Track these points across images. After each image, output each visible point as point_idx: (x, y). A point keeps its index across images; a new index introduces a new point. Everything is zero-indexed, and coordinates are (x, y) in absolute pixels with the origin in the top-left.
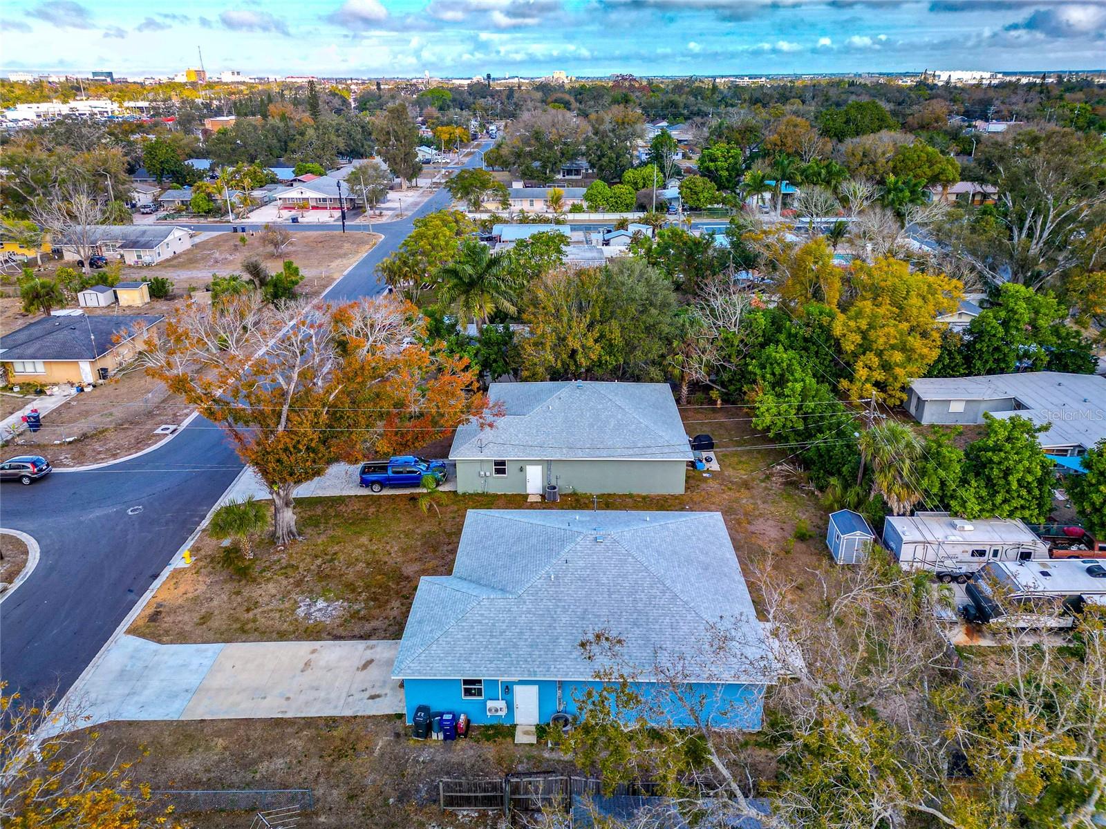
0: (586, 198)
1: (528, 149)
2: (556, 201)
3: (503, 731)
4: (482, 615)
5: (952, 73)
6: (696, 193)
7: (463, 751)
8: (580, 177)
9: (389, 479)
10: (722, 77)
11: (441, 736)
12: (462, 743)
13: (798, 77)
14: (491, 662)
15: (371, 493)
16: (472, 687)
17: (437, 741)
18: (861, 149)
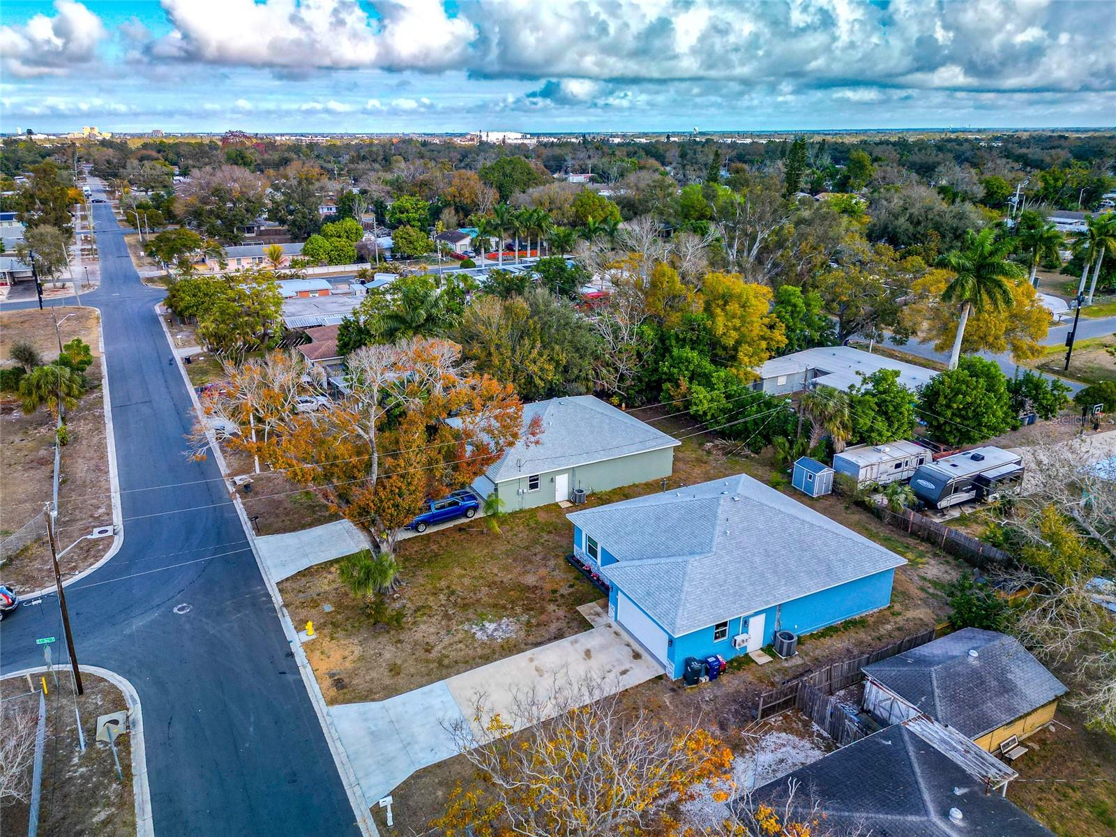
0: (305, 253)
1: (208, 207)
2: (275, 258)
3: (744, 661)
4: (701, 573)
5: (506, 134)
6: (411, 242)
7: (729, 683)
8: (254, 235)
9: (434, 516)
10: (282, 135)
11: (708, 678)
12: (724, 678)
13: (354, 136)
14: (735, 603)
15: (418, 534)
16: (721, 629)
17: (706, 683)
18: (547, 197)
